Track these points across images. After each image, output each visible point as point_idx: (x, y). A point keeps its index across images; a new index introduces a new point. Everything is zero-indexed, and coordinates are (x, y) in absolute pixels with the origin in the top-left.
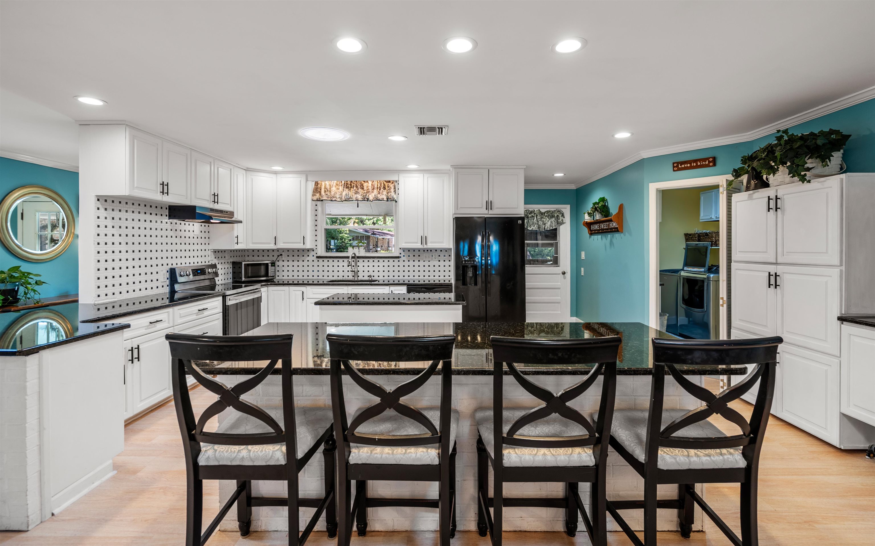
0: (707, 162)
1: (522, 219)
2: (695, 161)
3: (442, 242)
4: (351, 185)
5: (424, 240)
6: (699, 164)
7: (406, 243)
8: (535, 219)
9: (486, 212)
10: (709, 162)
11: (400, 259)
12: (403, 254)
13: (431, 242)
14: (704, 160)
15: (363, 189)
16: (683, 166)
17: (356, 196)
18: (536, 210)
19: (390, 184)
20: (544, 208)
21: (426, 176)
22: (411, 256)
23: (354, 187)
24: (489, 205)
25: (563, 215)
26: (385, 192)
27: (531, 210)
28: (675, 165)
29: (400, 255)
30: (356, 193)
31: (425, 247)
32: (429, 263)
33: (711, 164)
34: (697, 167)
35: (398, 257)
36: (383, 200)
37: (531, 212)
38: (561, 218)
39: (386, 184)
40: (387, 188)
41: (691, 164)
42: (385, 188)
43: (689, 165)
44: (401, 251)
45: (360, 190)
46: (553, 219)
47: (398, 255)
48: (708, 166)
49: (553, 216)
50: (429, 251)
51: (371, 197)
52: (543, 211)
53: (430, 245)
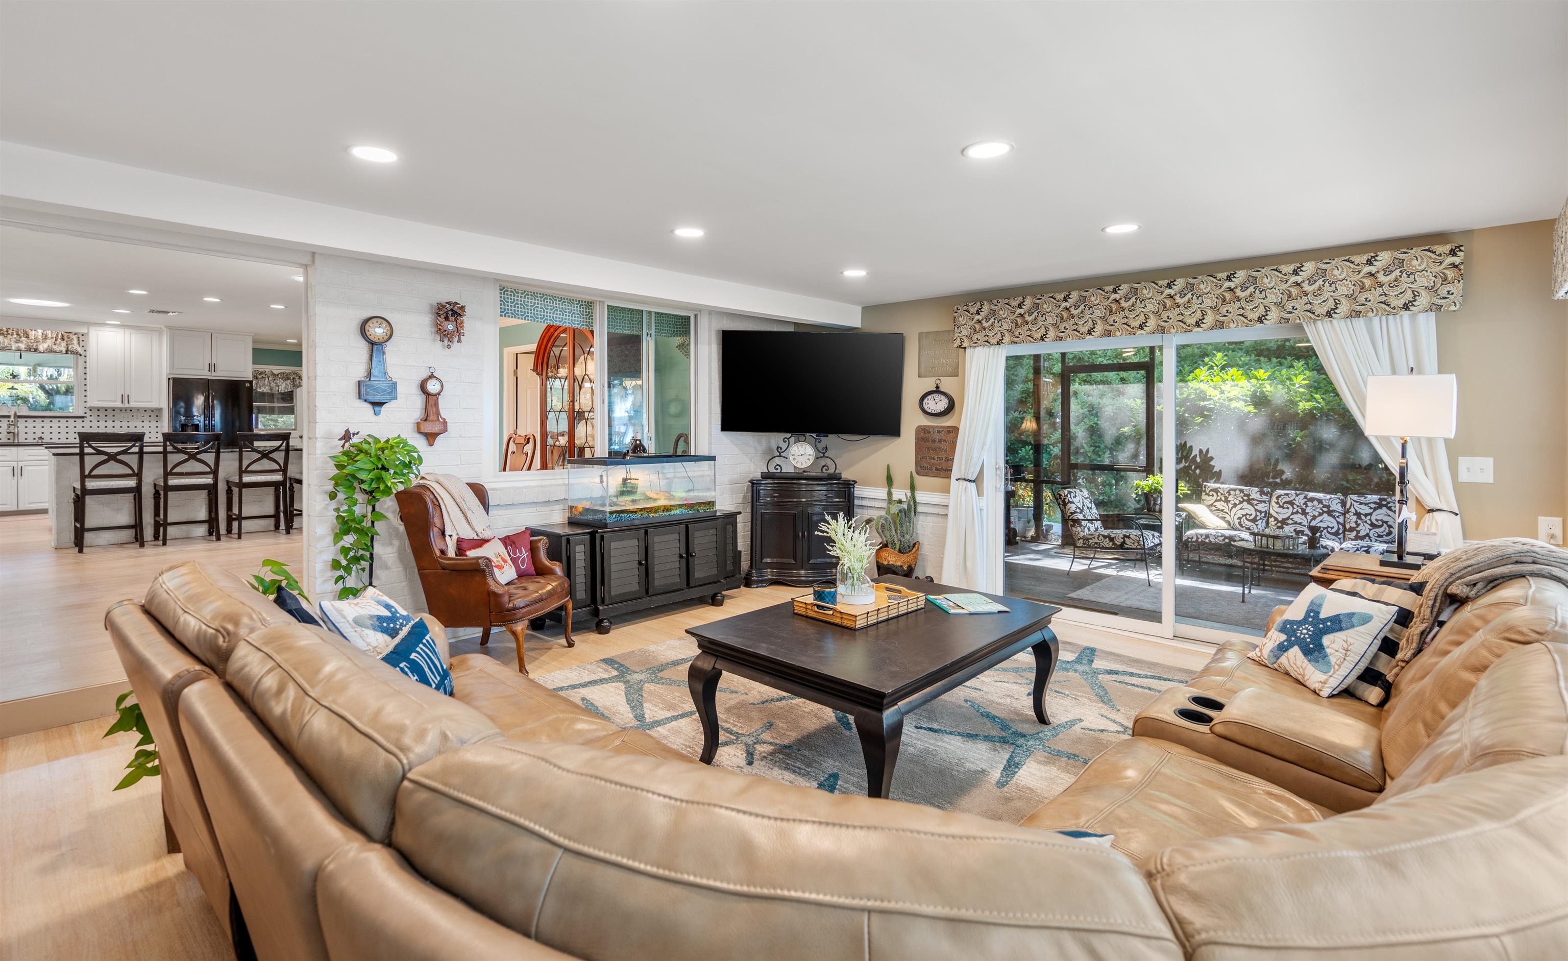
1: (251, 382)
3: (151, 402)
4: (7, 331)
5: (124, 398)
7: (99, 401)
8: (267, 380)
9: (209, 373)
11: (85, 419)
12: (89, 413)
13: (135, 401)
15: (27, 337)
17: (17, 345)
18: (267, 371)
19: (71, 335)
20: (277, 369)
21: (128, 332)
22: (102, 416)
23: (12, 334)
24: (212, 367)
25: (300, 378)
26: (64, 344)
27: (261, 370)
29: (85, 415)
30: (17, 341)
31: (127, 405)
32: (128, 424)
35: (83, 417)
36: (61, 352)
37: (261, 373)
38: (298, 381)
39: (66, 335)
40: (66, 338)
42: (63, 339)
44: (88, 411)
45: (23, 339)
46: (289, 381)
47: (83, 415)
49: (288, 379)
50: (129, 411)
51: (42, 347)
52: (276, 372)
53: (133, 404)
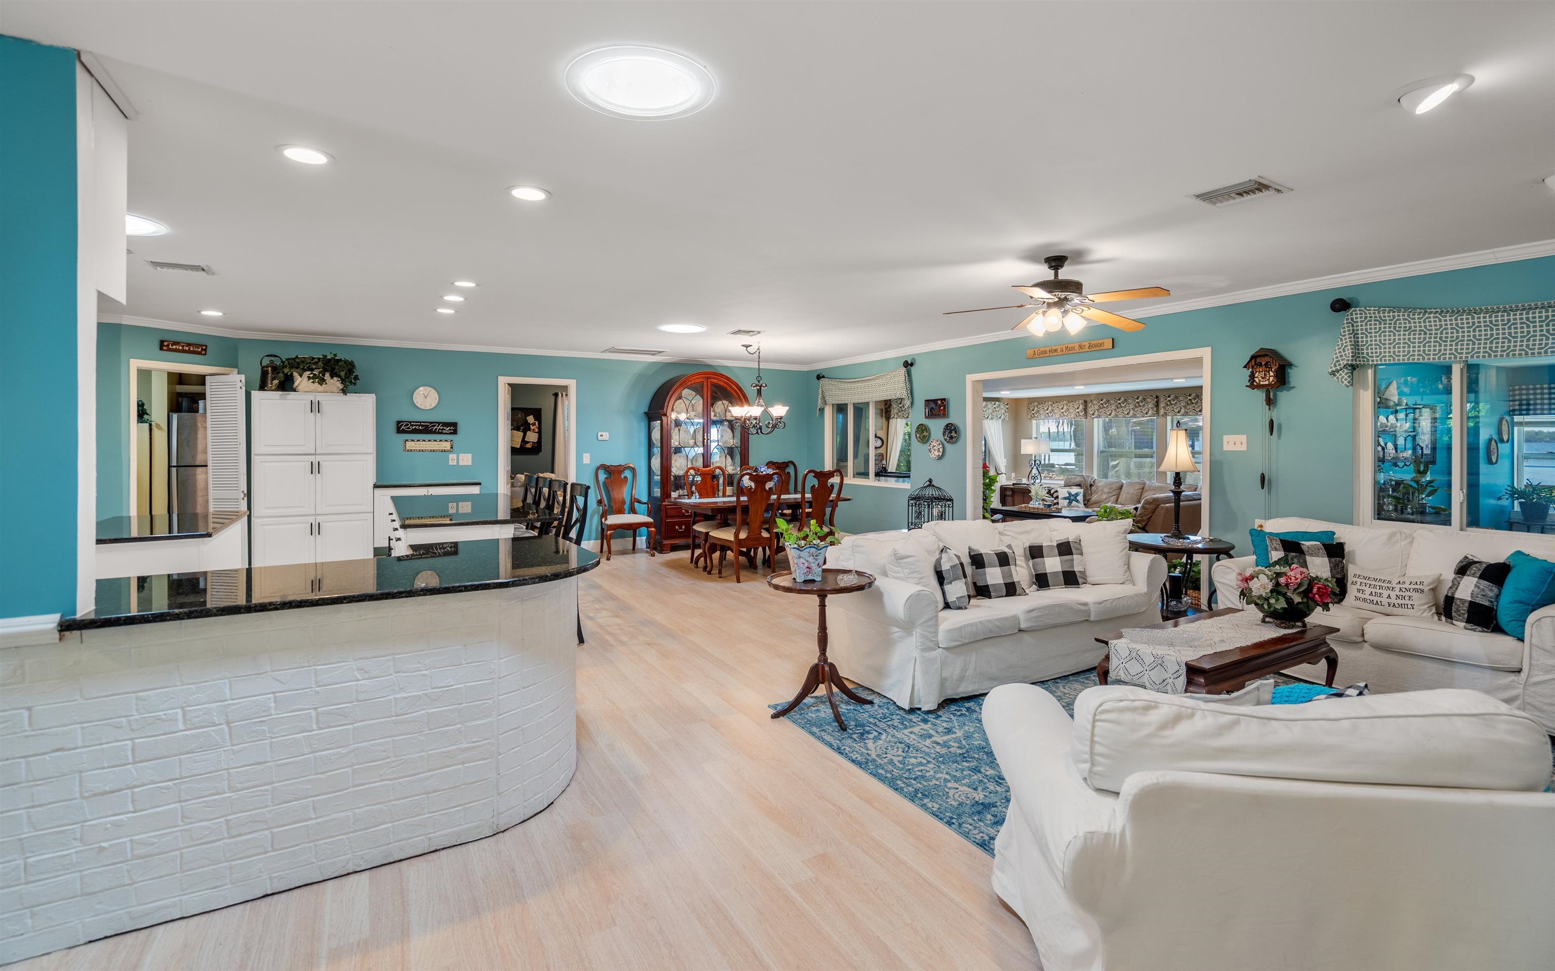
0: (200, 350)
2: (189, 345)
6: (192, 349)
10: (202, 350)
14: (198, 346)
16: (174, 347)
28: (166, 344)
33: (203, 352)
34: (189, 352)
41: (183, 346)
43: (181, 348)
48: (199, 353)
